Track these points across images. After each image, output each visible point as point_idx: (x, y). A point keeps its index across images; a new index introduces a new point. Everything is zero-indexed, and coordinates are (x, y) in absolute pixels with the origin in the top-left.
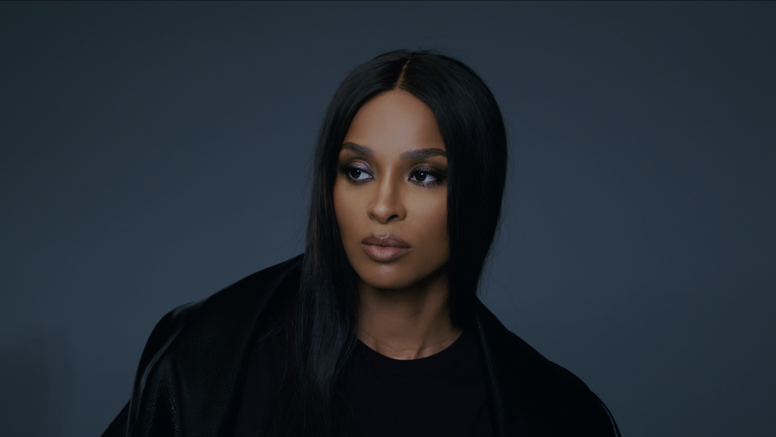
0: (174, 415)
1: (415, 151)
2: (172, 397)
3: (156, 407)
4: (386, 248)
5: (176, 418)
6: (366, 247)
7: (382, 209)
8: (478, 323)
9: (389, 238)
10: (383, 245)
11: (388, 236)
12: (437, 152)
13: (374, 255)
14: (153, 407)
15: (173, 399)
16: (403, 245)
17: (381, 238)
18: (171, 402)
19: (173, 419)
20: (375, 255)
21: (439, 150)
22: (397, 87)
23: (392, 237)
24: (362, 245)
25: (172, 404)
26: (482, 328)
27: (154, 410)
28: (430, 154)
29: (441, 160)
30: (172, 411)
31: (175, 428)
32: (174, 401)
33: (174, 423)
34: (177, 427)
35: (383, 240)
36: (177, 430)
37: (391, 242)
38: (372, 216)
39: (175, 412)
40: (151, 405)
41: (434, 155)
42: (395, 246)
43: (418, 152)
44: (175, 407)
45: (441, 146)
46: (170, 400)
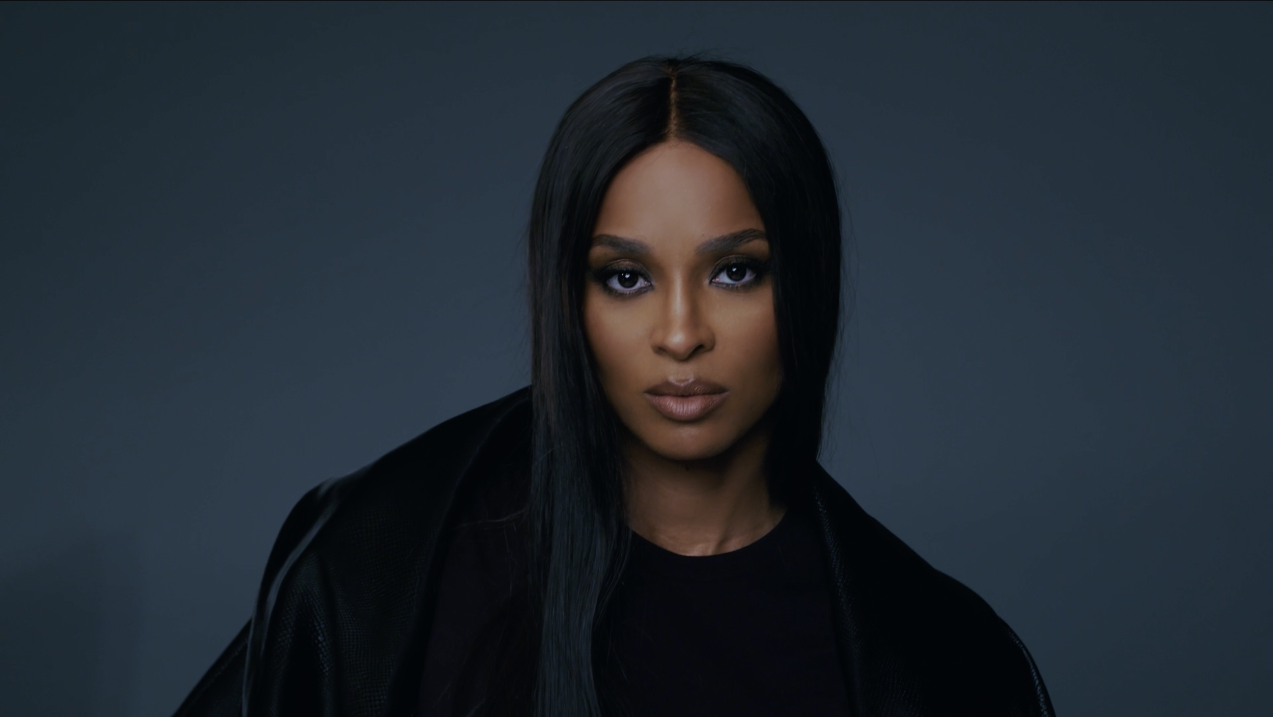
0: (323, 650)
1: (718, 240)
2: (319, 620)
3: (293, 635)
4: (690, 399)
5: (325, 654)
6: (656, 400)
7: (678, 339)
8: (819, 503)
9: (694, 383)
10: (684, 394)
11: (691, 380)
12: (753, 234)
13: (672, 411)
14: (288, 636)
15: (322, 622)
16: (715, 390)
17: (682, 385)
18: (318, 628)
19: (321, 656)
20: (674, 411)
21: (755, 231)
22: (671, 135)
23: (697, 381)
24: (648, 396)
25: (320, 631)
26: (825, 511)
27: (290, 640)
28: (741, 240)
29: (759, 246)
30: (320, 642)
31: (324, 671)
32: (323, 626)
33: (323, 662)
34: (327, 669)
35: (685, 387)
36: (327, 674)
37: (697, 388)
38: (661, 350)
39: (324, 644)
40: (285, 632)
41: (749, 241)
42: (704, 394)
43: (724, 239)
44: (324, 636)
45: (755, 224)
46: (316, 624)
